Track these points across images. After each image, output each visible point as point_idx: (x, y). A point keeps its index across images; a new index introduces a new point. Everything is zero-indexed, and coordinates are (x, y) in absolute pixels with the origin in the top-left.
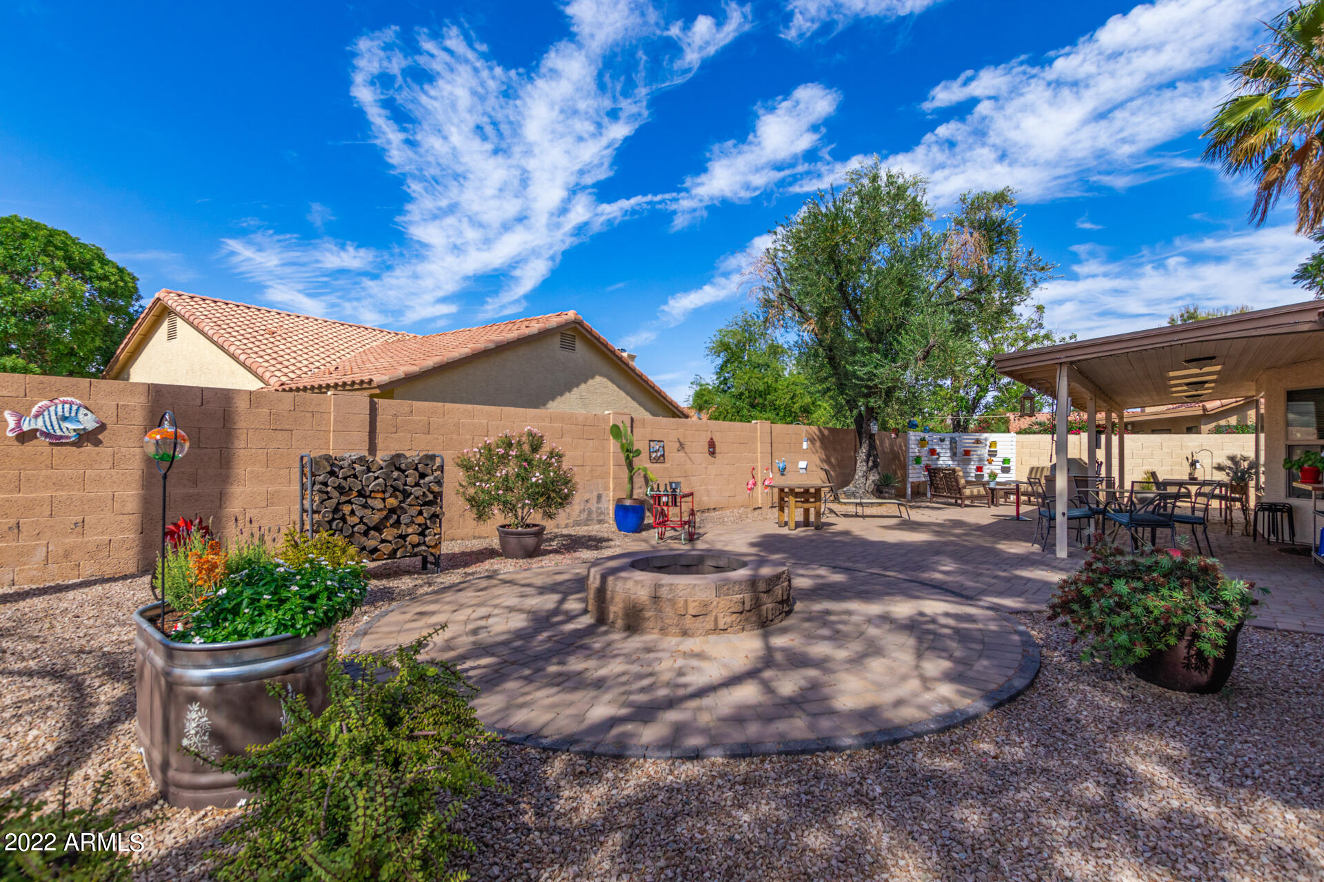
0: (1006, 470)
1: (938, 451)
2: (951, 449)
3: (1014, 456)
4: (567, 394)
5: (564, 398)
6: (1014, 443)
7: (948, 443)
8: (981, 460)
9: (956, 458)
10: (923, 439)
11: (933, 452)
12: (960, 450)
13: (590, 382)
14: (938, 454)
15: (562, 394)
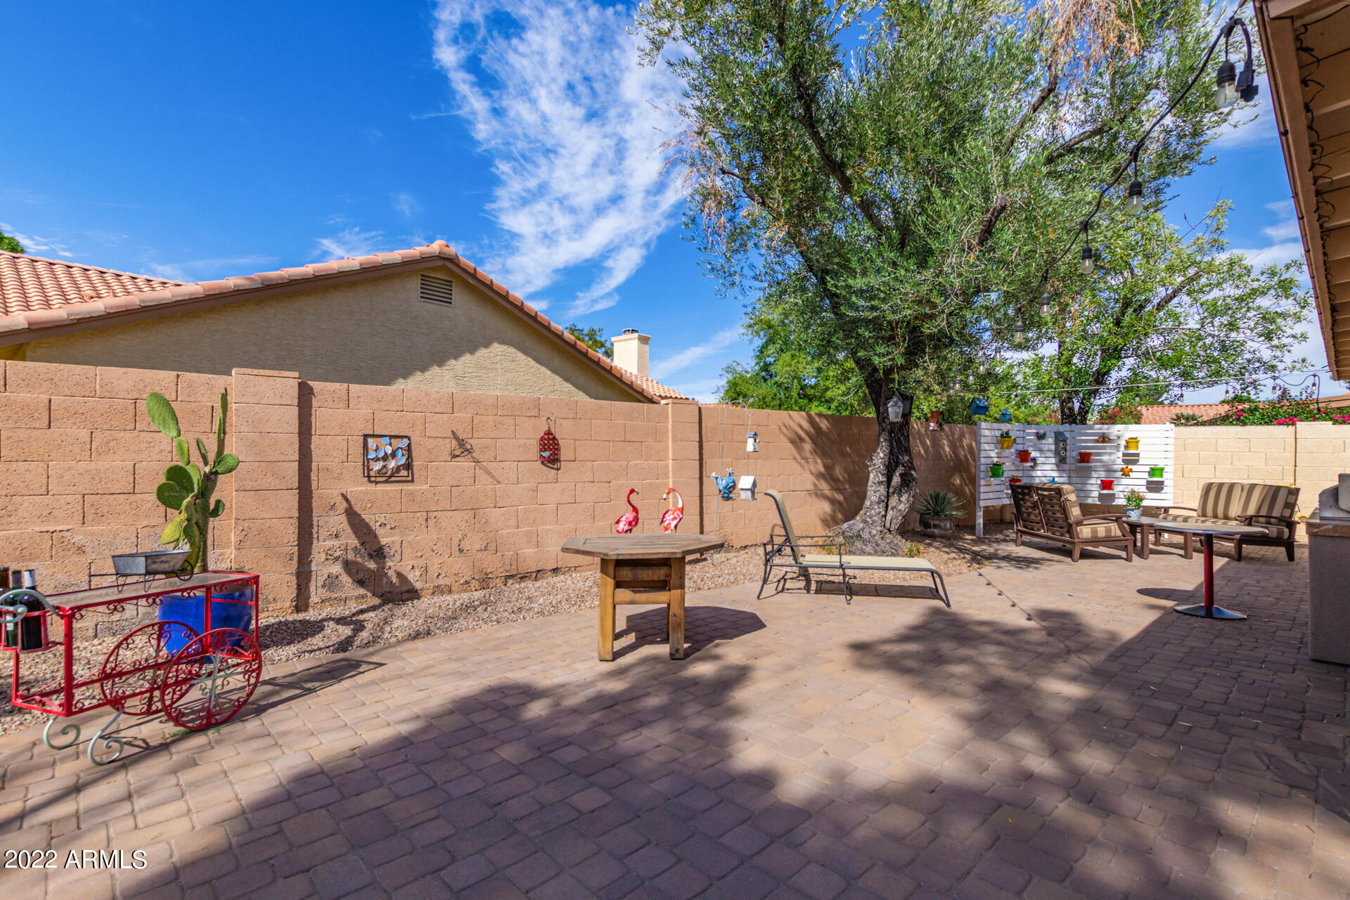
0: (1156, 487)
1: (1034, 454)
2: (1057, 452)
3: (1171, 462)
4: (435, 370)
5: (428, 374)
6: (1171, 441)
7: (1051, 440)
8: (1109, 470)
9: (1066, 467)
10: (1005, 435)
11: (1024, 456)
12: (1072, 454)
13: (482, 352)
14: (1034, 460)
15: (424, 369)
